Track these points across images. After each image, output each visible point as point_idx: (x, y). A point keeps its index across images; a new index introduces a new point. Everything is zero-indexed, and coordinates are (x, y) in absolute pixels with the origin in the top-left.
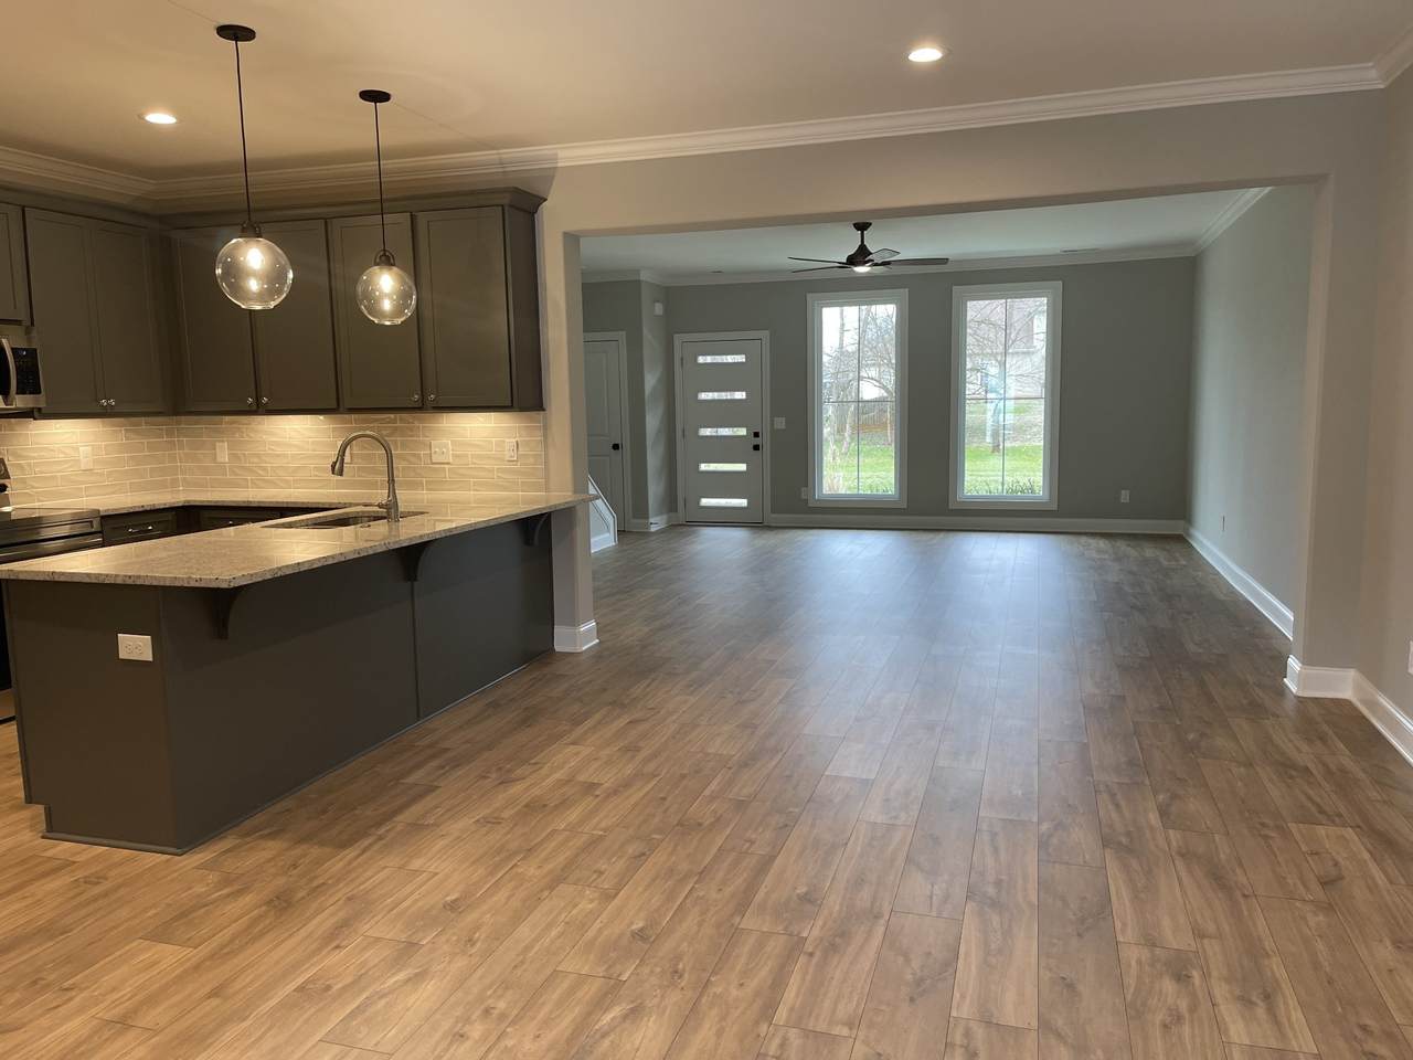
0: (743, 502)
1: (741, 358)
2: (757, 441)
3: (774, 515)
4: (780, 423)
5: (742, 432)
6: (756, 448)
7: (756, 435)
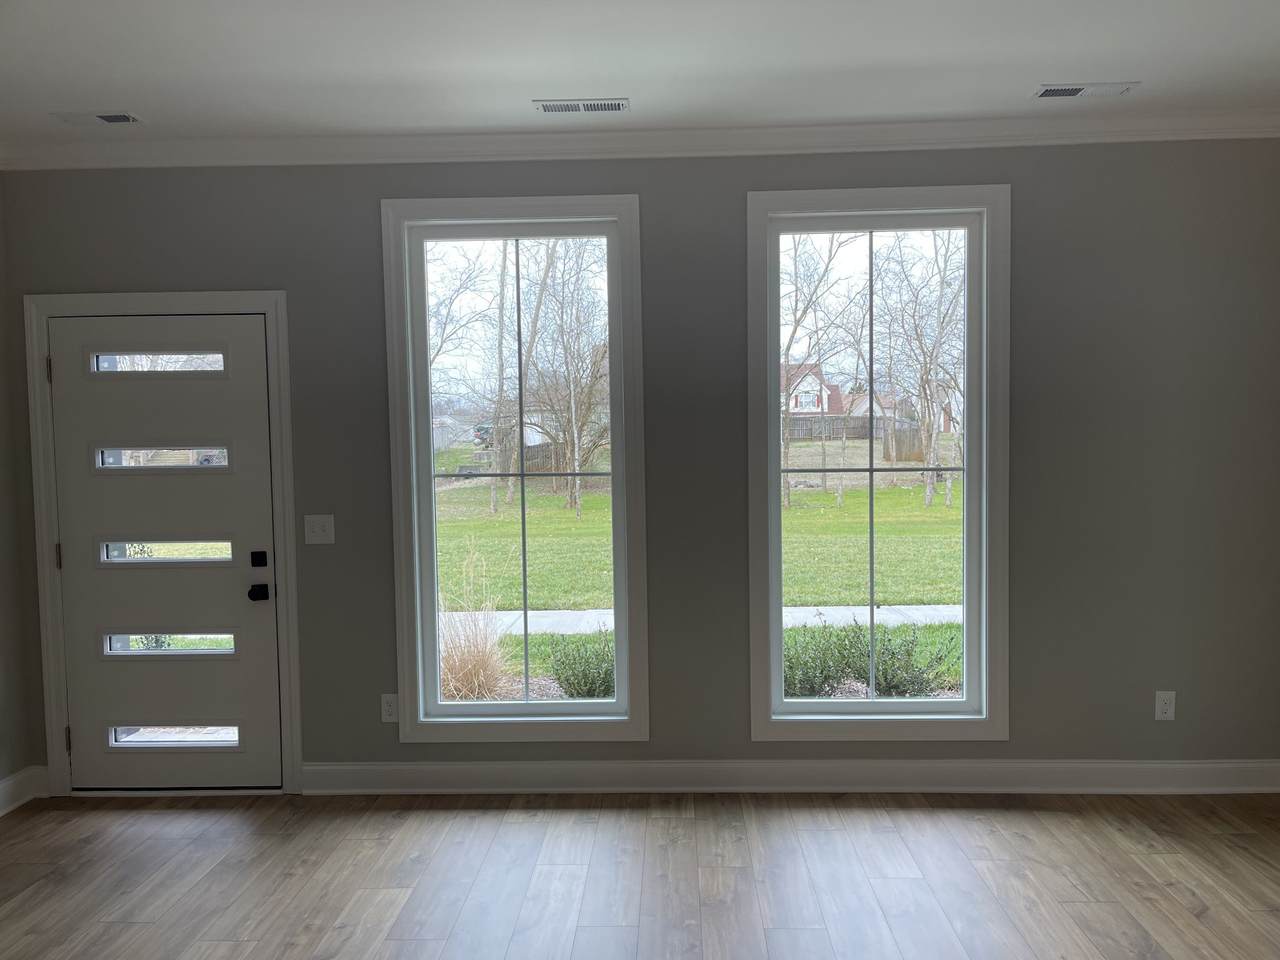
0: (228, 735)
1: (213, 362)
2: (262, 575)
3: (310, 767)
4: (322, 529)
5: (221, 550)
6: (259, 593)
7: (259, 559)
